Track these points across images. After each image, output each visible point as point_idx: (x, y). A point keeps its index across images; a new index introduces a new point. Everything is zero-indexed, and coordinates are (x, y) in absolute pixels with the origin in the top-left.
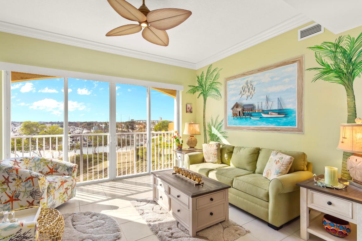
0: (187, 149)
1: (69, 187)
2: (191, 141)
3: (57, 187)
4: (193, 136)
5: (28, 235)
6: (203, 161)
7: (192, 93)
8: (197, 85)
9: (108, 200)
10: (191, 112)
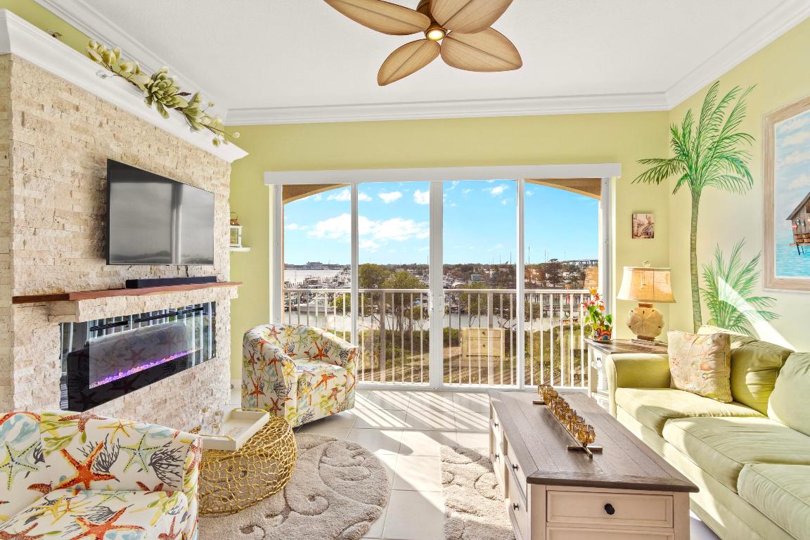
0: (630, 342)
1: (340, 388)
2: (643, 320)
3: (314, 383)
4: (649, 306)
5: (176, 455)
6: (667, 383)
7: (651, 182)
8: (671, 154)
9: (402, 430)
10: (649, 235)
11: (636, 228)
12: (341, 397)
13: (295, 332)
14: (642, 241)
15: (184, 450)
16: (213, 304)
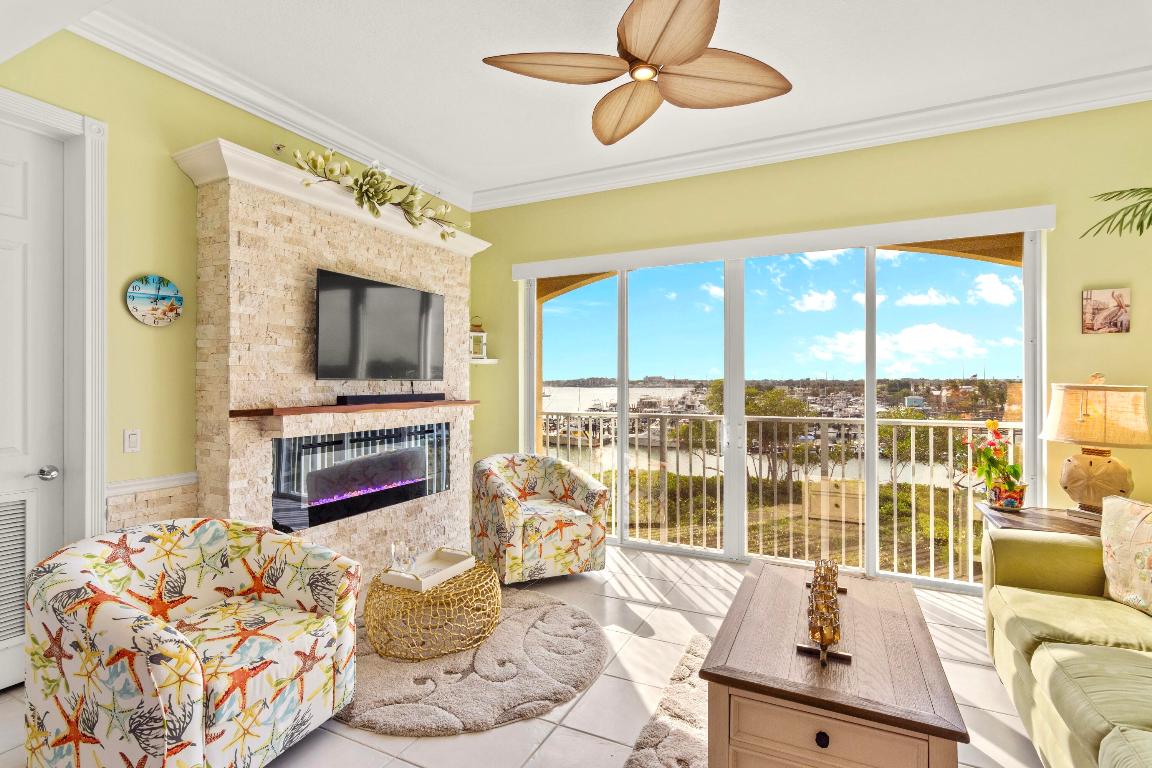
1: (582, 541)
2: (1090, 477)
3: (544, 530)
4: (1101, 453)
6: (1097, 588)
7: (1126, 231)
9: (655, 606)
10: (1119, 326)
11: (1088, 317)
12: (584, 552)
13: (539, 465)
14: (1105, 339)
15: (339, 575)
16: (447, 425)
